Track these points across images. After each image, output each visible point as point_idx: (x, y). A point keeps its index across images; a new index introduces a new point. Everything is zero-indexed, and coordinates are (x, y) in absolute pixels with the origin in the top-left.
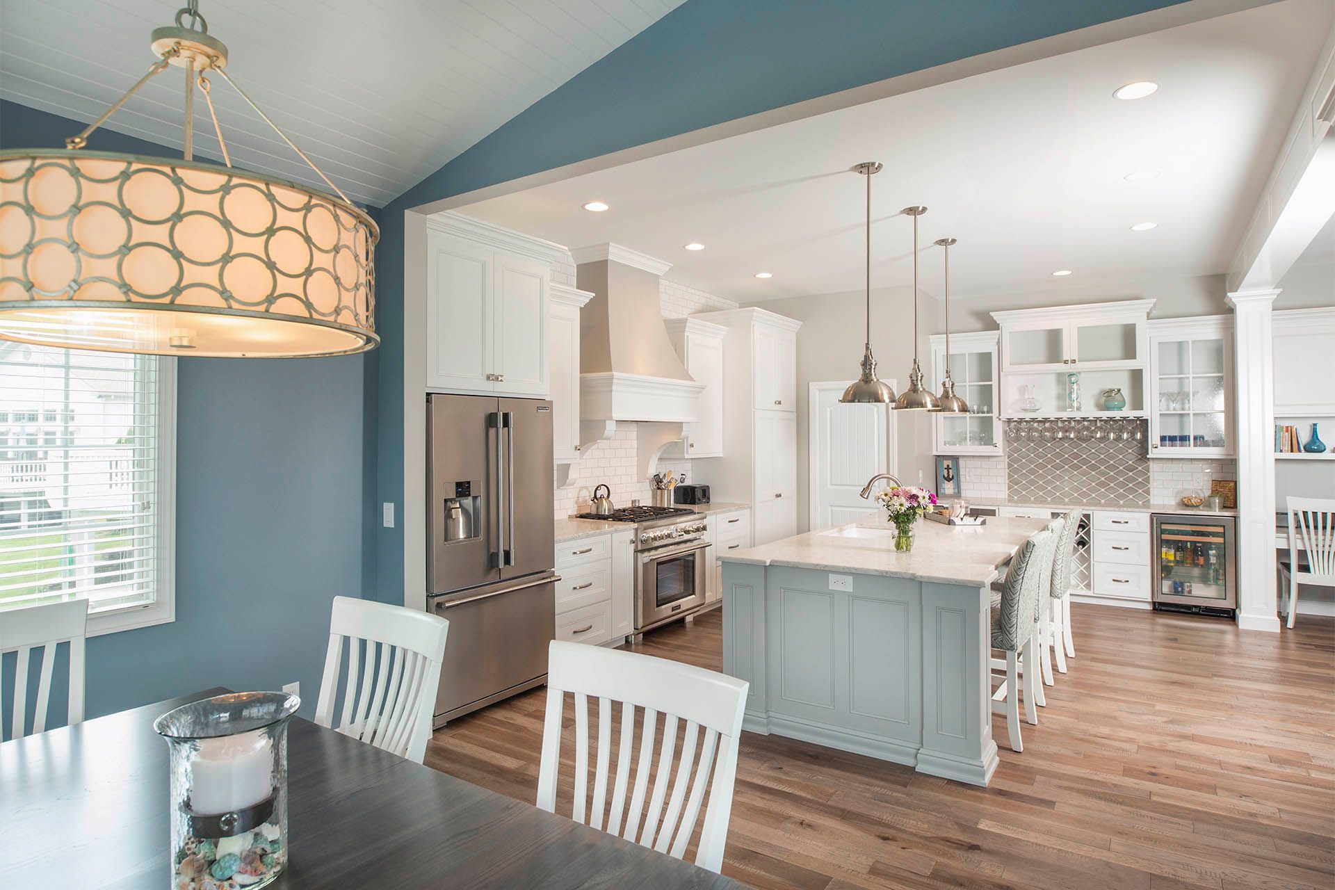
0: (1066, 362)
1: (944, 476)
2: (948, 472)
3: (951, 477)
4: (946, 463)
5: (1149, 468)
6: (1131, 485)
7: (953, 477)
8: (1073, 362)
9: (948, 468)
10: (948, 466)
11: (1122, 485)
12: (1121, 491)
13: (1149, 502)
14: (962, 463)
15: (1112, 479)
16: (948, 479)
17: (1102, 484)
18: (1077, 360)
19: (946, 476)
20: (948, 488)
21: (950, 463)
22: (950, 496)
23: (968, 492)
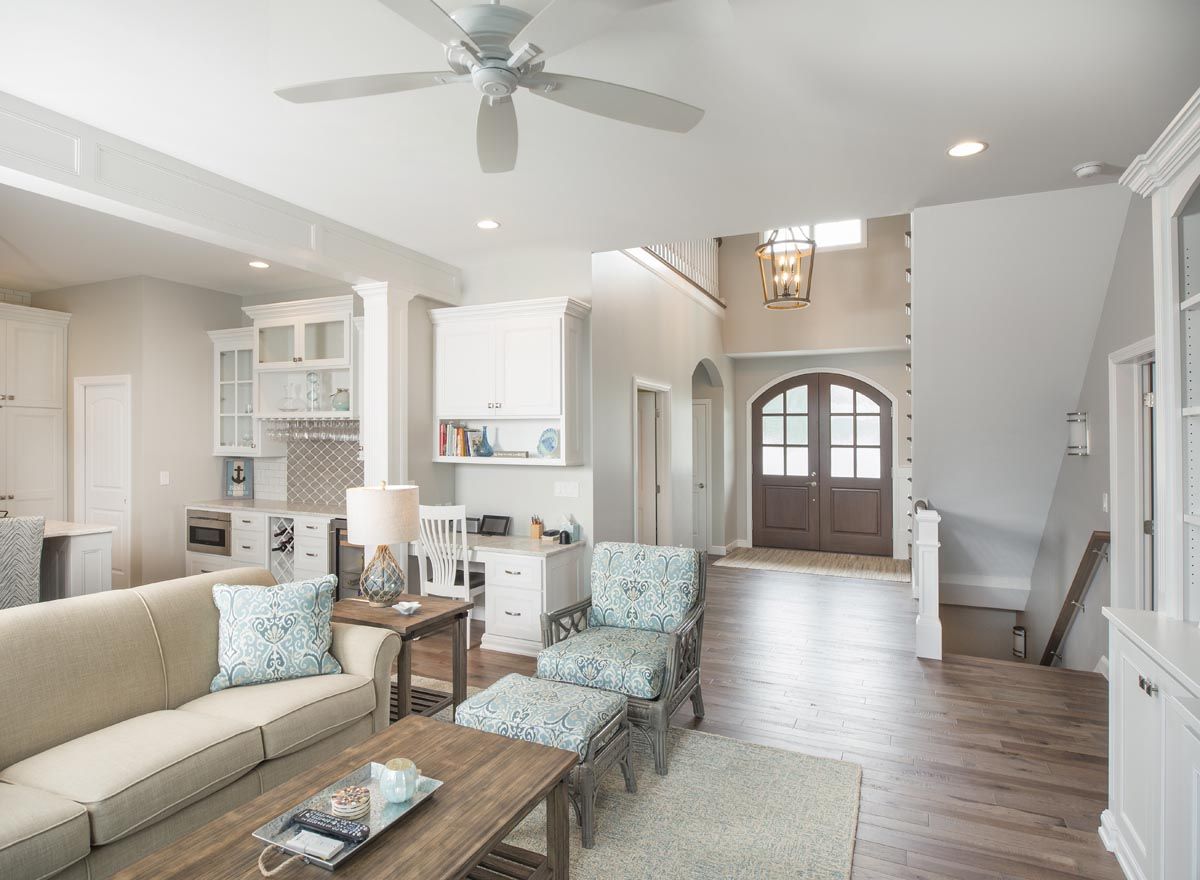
0: (295, 360)
1: (233, 478)
2: (239, 475)
3: (241, 478)
4: (237, 464)
7: (244, 478)
8: (300, 359)
9: (239, 470)
10: (239, 467)
14: (256, 464)
16: (238, 481)
18: (303, 358)
19: (235, 477)
20: (238, 490)
21: (241, 464)
22: (239, 499)
23: (260, 494)
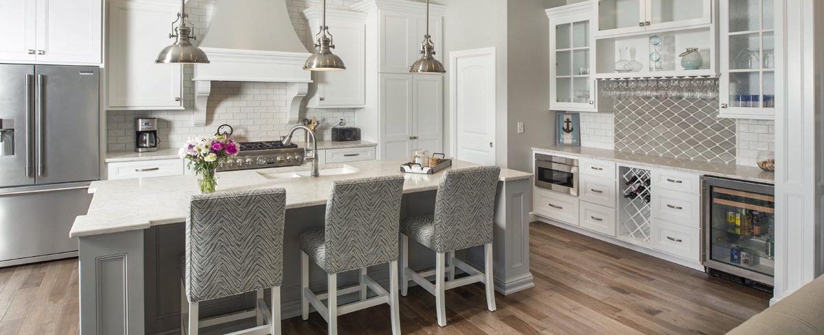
1: (563, 128)
2: (568, 125)
3: (570, 129)
4: (565, 117)
5: (735, 128)
6: (717, 145)
7: (572, 129)
9: (568, 121)
10: (568, 120)
11: (709, 144)
12: (709, 149)
13: (735, 163)
14: (582, 117)
15: (701, 138)
16: (568, 131)
17: (691, 142)
18: (651, 22)
19: (565, 127)
20: (567, 138)
21: (570, 117)
22: (568, 145)
23: (586, 143)
